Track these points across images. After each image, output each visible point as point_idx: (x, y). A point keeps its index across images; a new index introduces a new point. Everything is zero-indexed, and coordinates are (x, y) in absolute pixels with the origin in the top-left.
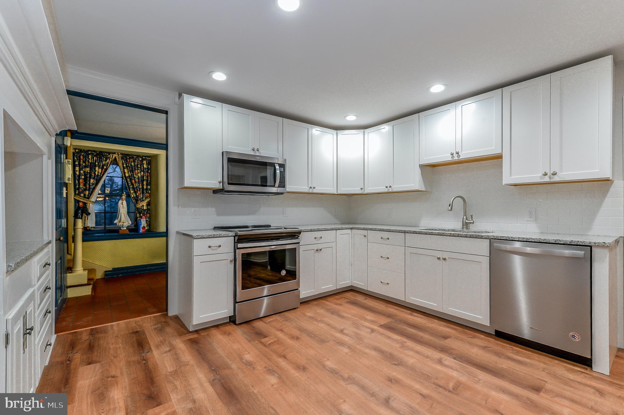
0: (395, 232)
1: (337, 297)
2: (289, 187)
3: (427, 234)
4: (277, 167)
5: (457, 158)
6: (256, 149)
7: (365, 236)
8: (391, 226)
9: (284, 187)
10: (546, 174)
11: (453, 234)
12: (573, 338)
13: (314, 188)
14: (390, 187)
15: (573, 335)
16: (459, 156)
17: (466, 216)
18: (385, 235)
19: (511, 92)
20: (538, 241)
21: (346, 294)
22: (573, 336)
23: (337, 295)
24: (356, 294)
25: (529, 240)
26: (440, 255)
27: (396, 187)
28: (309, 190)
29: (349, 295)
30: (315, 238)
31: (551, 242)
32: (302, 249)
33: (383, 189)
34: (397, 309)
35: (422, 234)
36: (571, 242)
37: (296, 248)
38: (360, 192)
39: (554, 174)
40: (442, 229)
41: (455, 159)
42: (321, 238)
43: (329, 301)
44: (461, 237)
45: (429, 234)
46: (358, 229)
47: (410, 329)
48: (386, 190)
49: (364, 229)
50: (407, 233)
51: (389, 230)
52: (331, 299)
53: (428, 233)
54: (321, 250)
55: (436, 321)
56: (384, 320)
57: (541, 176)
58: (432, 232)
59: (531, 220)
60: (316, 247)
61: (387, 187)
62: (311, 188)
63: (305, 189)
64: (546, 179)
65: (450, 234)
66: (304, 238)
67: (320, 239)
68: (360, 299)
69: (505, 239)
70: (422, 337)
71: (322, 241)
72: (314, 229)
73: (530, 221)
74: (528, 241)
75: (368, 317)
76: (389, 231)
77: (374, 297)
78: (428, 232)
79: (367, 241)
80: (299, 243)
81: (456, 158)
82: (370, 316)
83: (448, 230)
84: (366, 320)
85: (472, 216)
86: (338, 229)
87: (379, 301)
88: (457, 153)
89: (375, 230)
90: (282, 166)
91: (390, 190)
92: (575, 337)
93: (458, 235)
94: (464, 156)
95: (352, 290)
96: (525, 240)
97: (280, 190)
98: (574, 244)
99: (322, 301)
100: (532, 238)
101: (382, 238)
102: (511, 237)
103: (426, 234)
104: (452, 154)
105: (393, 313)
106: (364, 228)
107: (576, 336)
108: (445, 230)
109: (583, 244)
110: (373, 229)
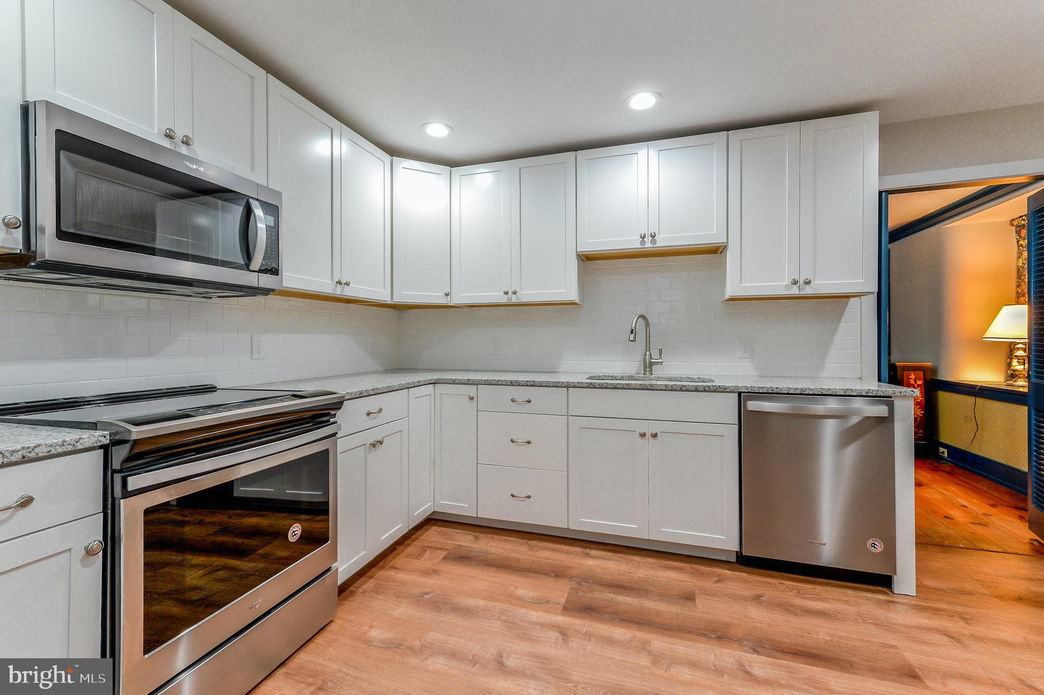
0: (546, 386)
1: (410, 549)
2: (291, 278)
3: (618, 388)
4: (258, 212)
5: (650, 245)
6: (179, 135)
7: (472, 399)
8: (501, 373)
9: (275, 272)
10: (795, 282)
11: (672, 386)
12: (873, 548)
13: (347, 284)
14: (515, 293)
15: (872, 543)
16: (654, 241)
17: (649, 351)
18: (522, 394)
19: (741, 140)
20: (820, 393)
21: (426, 534)
22: (873, 545)
23: (407, 542)
24: (448, 530)
25: (805, 391)
26: (643, 427)
27: (526, 295)
28: (335, 289)
29: (433, 535)
30: (368, 414)
31: (838, 393)
32: (342, 444)
33: (496, 296)
34: (554, 550)
35: (606, 388)
36: (867, 393)
37: (328, 449)
38: (443, 301)
39: (808, 283)
40: (611, 375)
41: (646, 246)
42: (380, 411)
43: (401, 569)
44: (687, 390)
45: (623, 388)
46: (454, 382)
47: (620, 598)
48: (504, 300)
49: (468, 383)
50: (574, 387)
51: (532, 383)
52: (400, 560)
53: (620, 386)
54: (381, 443)
55: (637, 558)
56: (560, 592)
57: (787, 286)
58: (627, 384)
59: (746, 356)
60: (370, 437)
61: (506, 293)
62: (339, 283)
63: (323, 284)
64: (795, 291)
65: (666, 386)
66: (345, 419)
67: (379, 415)
68: (464, 540)
69: (766, 392)
70: (658, 613)
71: (382, 418)
72: (366, 391)
73: (744, 358)
74: (803, 392)
75: (521, 592)
76: (532, 386)
77: (492, 530)
78: (620, 384)
79: (476, 409)
80: (334, 435)
81: (648, 245)
82: (524, 588)
83: (622, 378)
84: (522, 602)
85: (661, 351)
86: (413, 385)
87: (505, 536)
88: (653, 237)
89: (497, 383)
90: (272, 209)
91: (514, 299)
92: (876, 546)
93: (681, 388)
94: (664, 241)
95: (432, 521)
96: (798, 392)
97: (266, 281)
98: (871, 395)
99: (383, 574)
100: (809, 389)
101: (513, 401)
102: (776, 388)
103: (616, 388)
104: (643, 237)
105: (556, 562)
106: (468, 380)
107: (877, 544)
108: (616, 378)
109: (885, 395)
110: (492, 382)
